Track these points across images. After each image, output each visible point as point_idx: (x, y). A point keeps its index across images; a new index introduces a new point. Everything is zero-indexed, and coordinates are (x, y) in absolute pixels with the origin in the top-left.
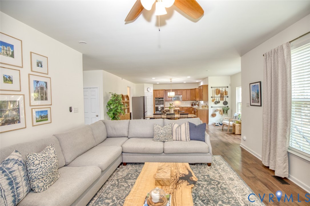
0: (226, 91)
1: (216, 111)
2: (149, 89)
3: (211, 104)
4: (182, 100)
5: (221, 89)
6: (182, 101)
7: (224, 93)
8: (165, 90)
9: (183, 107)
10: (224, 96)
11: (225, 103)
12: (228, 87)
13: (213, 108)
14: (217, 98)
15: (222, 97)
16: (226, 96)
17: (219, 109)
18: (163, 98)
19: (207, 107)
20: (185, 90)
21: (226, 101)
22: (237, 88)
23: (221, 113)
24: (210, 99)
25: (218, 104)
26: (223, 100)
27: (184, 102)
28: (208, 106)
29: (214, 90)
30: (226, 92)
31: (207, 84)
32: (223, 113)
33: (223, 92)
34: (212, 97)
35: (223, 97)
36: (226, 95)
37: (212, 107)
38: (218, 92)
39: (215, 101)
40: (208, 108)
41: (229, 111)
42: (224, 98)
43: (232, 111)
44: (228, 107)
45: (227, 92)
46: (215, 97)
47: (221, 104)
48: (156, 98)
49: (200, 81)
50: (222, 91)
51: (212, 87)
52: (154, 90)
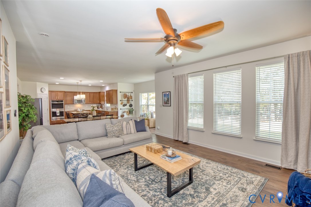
0: (132, 95)
1: (124, 112)
2: (44, 89)
3: (120, 106)
5: (127, 94)
6: (86, 104)
7: (130, 98)
8: (65, 92)
10: (130, 100)
11: (131, 106)
12: (132, 93)
13: (122, 110)
14: (125, 101)
16: (131, 100)
17: (126, 110)
18: (62, 101)
19: (116, 110)
20: (88, 94)
21: (132, 103)
22: (140, 94)
23: (128, 114)
24: (119, 102)
25: (126, 106)
26: (129, 103)
28: (117, 109)
29: (122, 94)
30: (131, 97)
31: (117, 89)
32: (130, 114)
34: (121, 101)
35: (129, 101)
36: (131, 99)
37: (121, 109)
38: (125, 96)
39: (123, 104)
40: (117, 110)
41: (134, 112)
42: (130, 101)
43: (135, 112)
44: (132, 108)
46: (123, 101)
47: (128, 107)
48: (53, 101)
49: (106, 85)
50: (128, 96)
51: (120, 92)
52: (49, 91)
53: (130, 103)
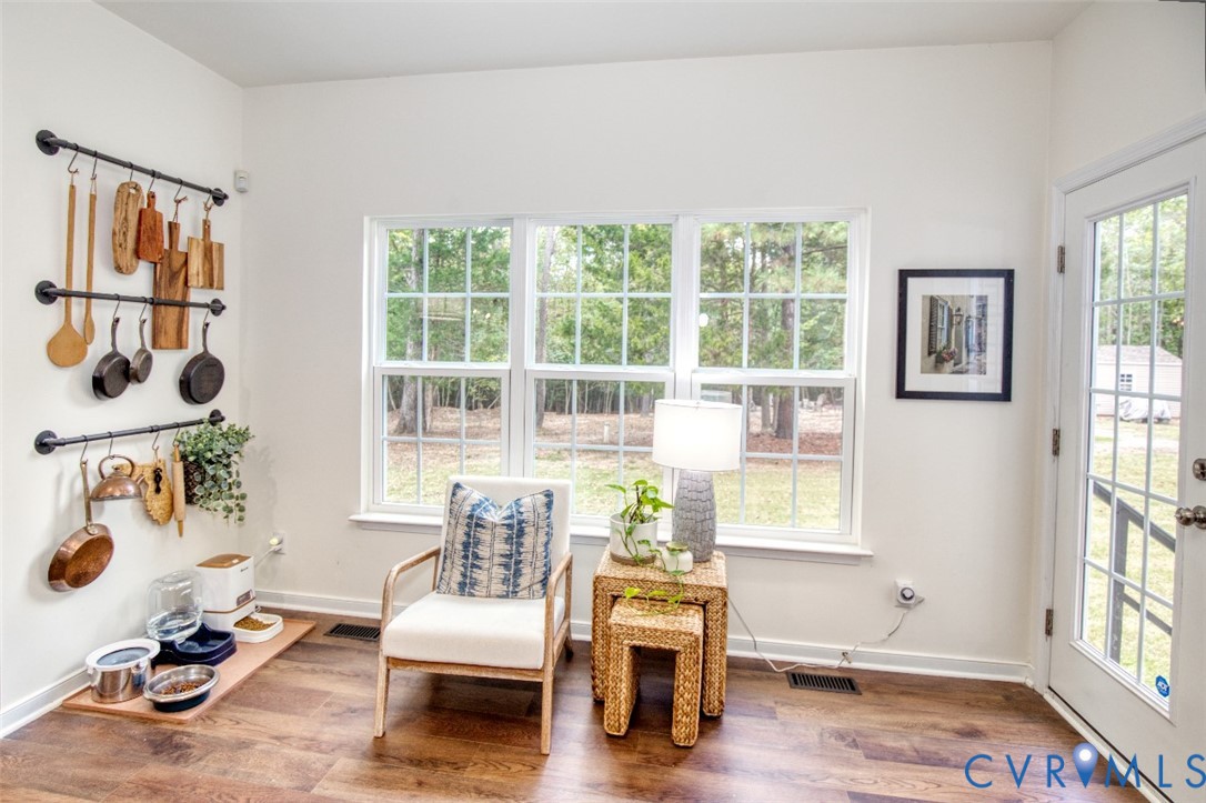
0: (215, 238)
1: (110, 491)
3: (34, 395)
5: (163, 202)
7: (197, 263)
10: (195, 296)
12: (220, 197)
13: (63, 461)
14: (124, 314)
15: (167, 303)
16: (206, 297)
21: (214, 351)
23: (158, 504)
25: (132, 392)
26: (181, 342)
29: (80, 186)
30: (207, 255)
32: (190, 499)
33: (182, 247)
34: (50, 293)
35: (184, 305)
36: (208, 281)
37: (47, 446)
38: (134, 228)
39: (98, 348)
42: (196, 318)
44: (217, 417)
45: (221, 246)
46: (89, 296)
47: (155, 398)
50: (173, 227)
51: (48, 144)
53: (194, 348)
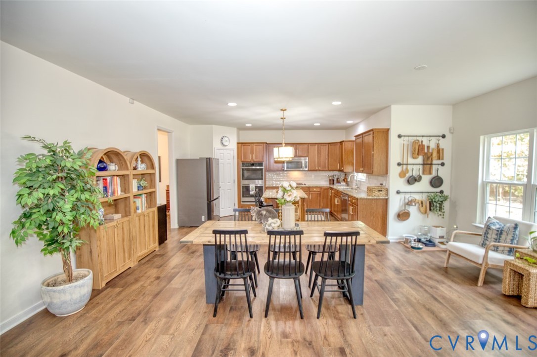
0: (441, 147)
1: (409, 203)
2: (227, 139)
3: (395, 182)
4: (306, 169)
5: (425, 142)
6: (309, 170)
7: (435, 154)
8: (266, 143)
9: (309, 187)
10: (435, 162)
11: (437, 182)
12: (444, 136)
13: (402, 196)
14: (415, 167)
15: (427, 165)
16: (440, 162)
17: (418, 197)
18: (261, 164)
19: (383, 193)
20: (316, 146)
21: (440, 175)
22: (482, 138)
23: (423, 209)
24: (394, 170)
25: (417, 184)
26: (430, 173)
27: (313, 175)
28: (387, 190)
29: (406, 143)
30: (438, 152)
31: (387, 127)
32: (430, 210)
33: (430, 151)
34: (399, 164)
35: (431, 164)
36: (439, 158)
37: (398, 192)
38: (418, 149)
39: (408, 175)
40: (387, 194)
41: (446, 205)
42: (434, 167)
43: (454, 205)
44: (442, 192)
45: (443, 149)
46: (407, 164)
47: (424, 185)
48: (243, 164)
49: (356, 121)
50: (428, 147)
51: (400, 136)
52: (238, 143)
53: (434, 174)
